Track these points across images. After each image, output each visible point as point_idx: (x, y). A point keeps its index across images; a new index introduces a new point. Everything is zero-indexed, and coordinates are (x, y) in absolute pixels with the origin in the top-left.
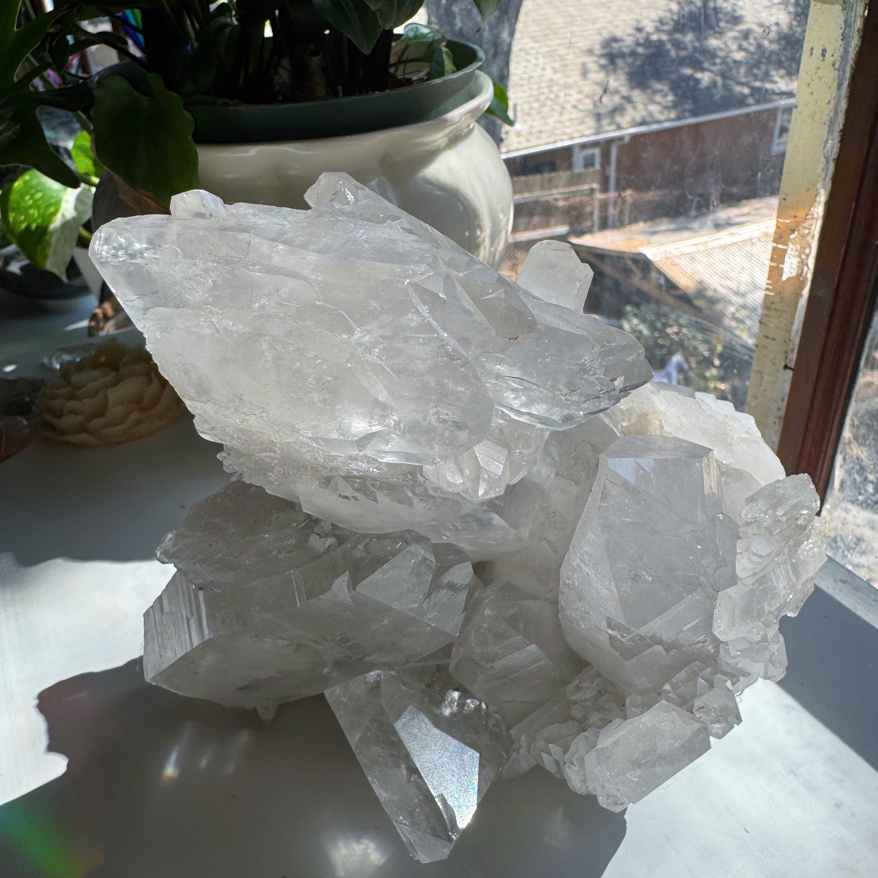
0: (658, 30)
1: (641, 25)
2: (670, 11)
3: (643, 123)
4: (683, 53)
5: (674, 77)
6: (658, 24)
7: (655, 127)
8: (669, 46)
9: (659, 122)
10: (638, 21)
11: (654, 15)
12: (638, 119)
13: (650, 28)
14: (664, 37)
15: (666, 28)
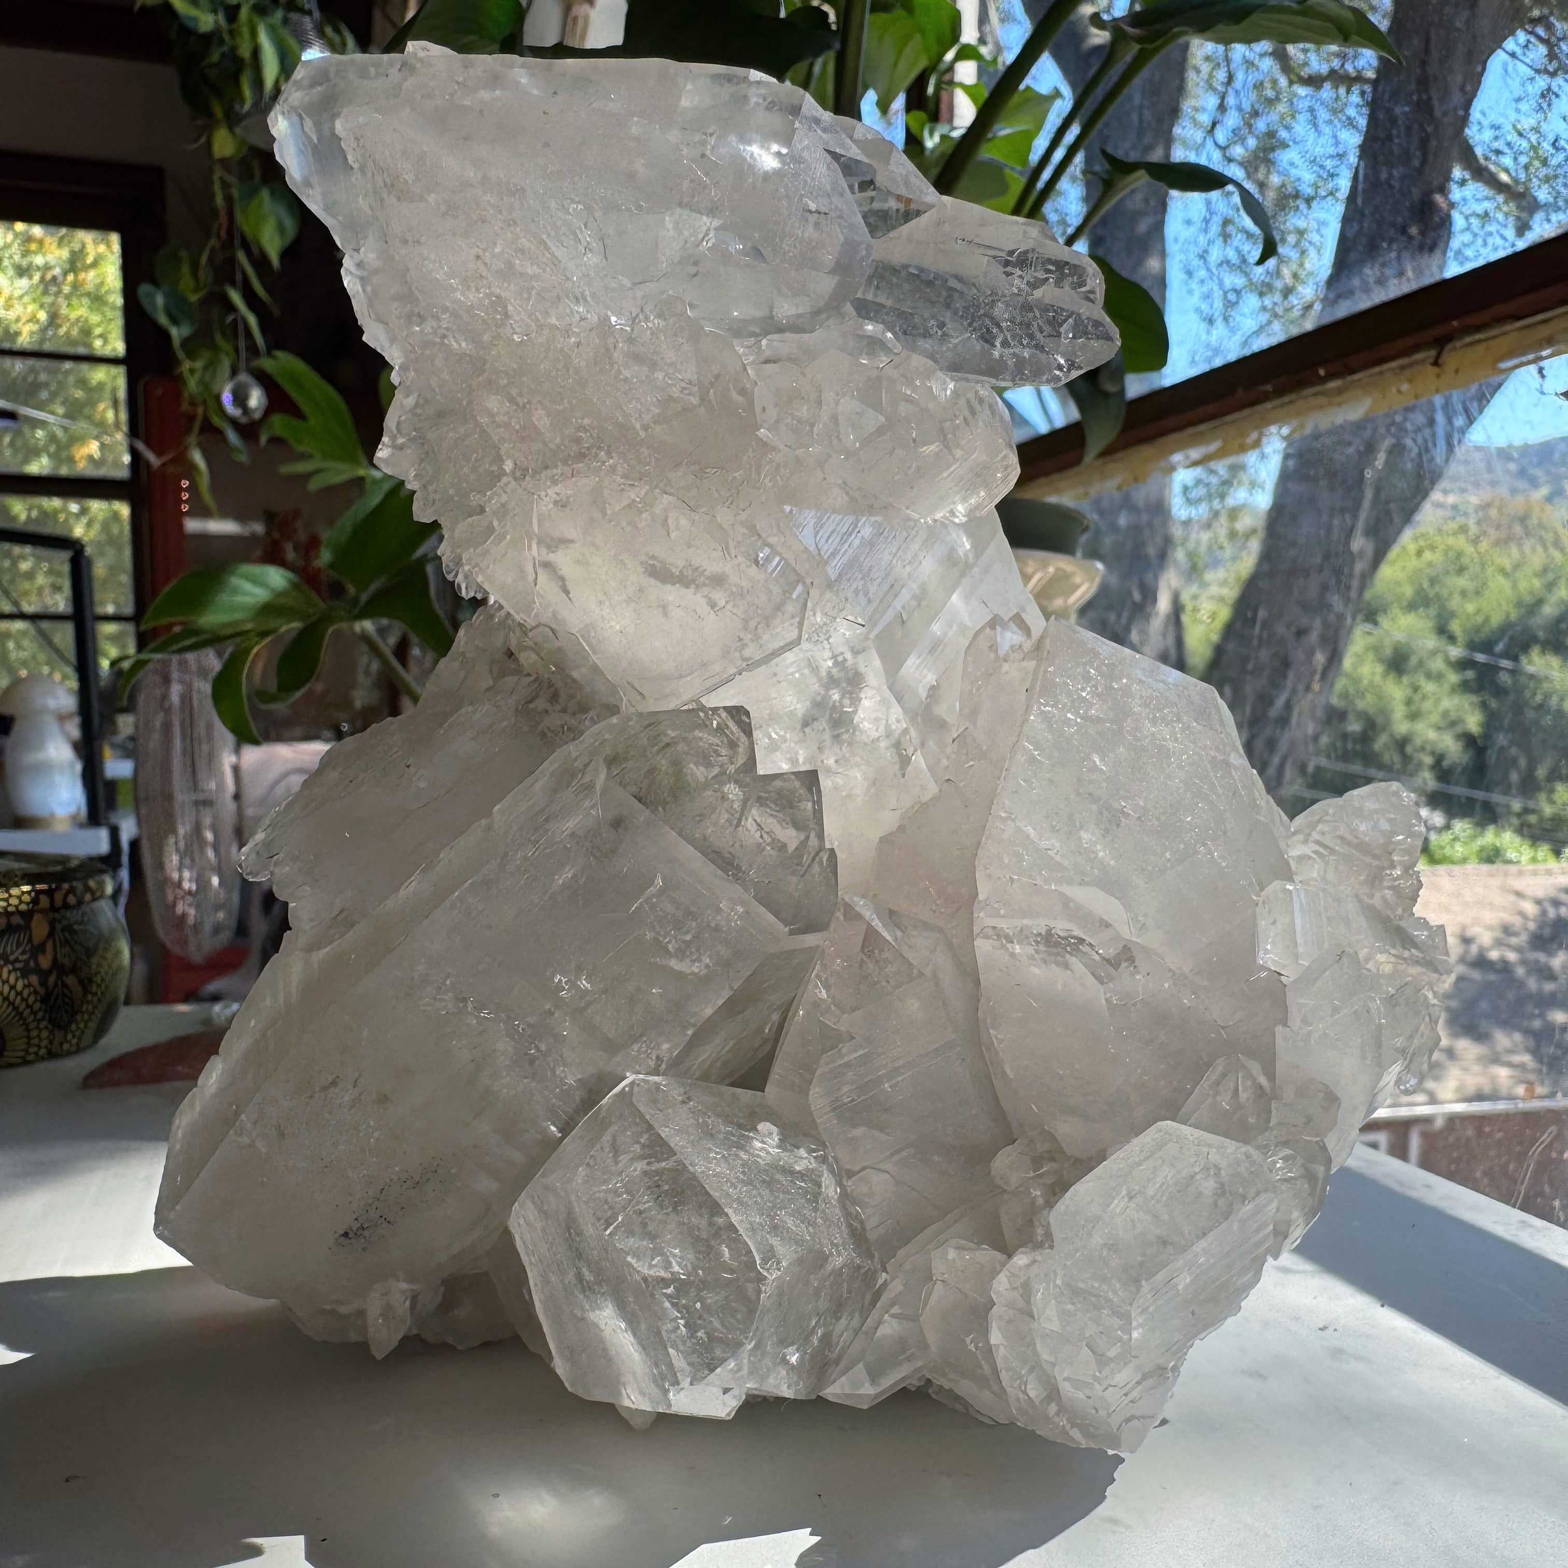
0: (1498, 943)
1: (1469, 933)
2: (1522, 914)
3: (1480, 1097)
4: (1549, 987)
5: (1537, 1024)
6: (1502, 936)
7: (1501, 1106)
8: (1520, 971)
9: (1511, 1098)
10: (1464, 928)
11: (1492, 917)
12: (1471, 1090)
13: (1486, 938)
14: (1512, 956)
15: (1514, 940)
